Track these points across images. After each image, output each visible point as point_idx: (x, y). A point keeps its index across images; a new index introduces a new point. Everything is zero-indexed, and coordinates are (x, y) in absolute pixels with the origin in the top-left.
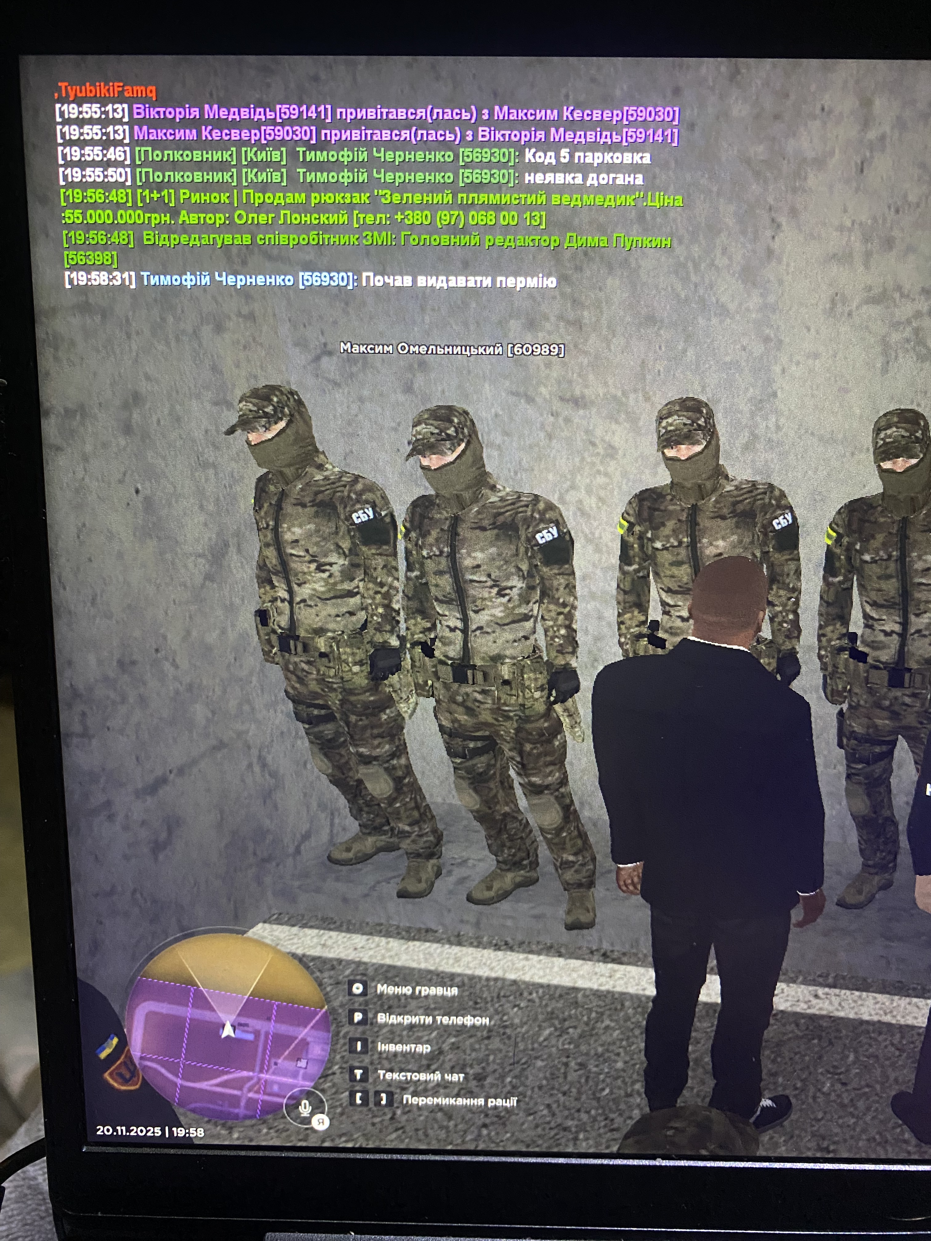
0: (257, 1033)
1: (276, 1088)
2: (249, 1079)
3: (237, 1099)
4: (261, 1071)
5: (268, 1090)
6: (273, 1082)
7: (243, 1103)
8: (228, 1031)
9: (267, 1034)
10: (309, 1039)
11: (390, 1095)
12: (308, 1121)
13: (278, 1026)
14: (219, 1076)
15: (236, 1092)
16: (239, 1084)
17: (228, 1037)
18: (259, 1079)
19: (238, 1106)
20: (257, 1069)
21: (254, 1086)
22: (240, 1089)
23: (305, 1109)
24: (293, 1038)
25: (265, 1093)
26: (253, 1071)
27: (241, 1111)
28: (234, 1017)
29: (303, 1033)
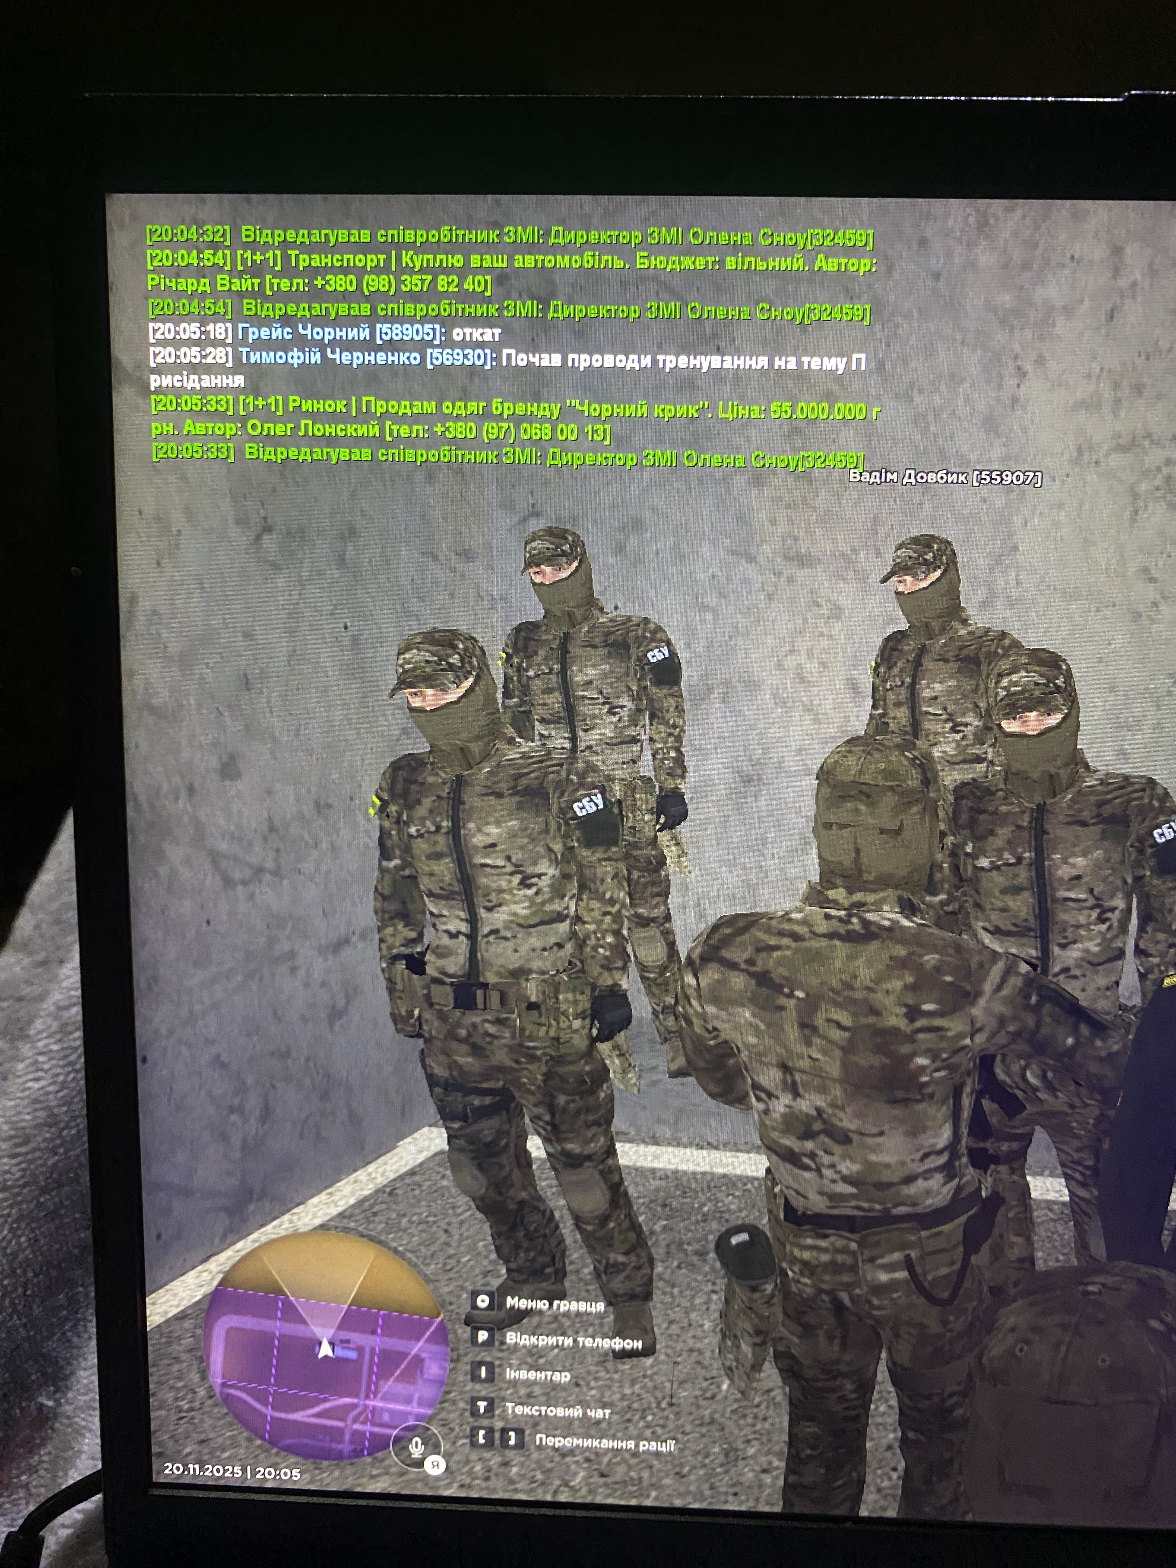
0: (360, 1350)
1: (386, 1417)
2: (354, 1406)
3: (341, 1431)
4: (367, 1397)
5: (377, 1420)
6: (382, 1409)
7: (347, 1437)
8: (325, 1350)
9: (373, 1350)
10: (424, 1355)
11: (520, 1432)
12: (420, 1463)
13: (386, 1339)
14: (318, 1404)
15: (340, 1424)
16: (341, 1413)
17: (326, 1357)
18: (366, 1407)
19: (341, 1441)
20: (363, 1394)
21: (361, 1413)
22: (343, 1419)
23: (416, 1449)
24: (404, 1355)
25: (373, 1424)
26: (356, 1396)
27: (346, 1447)
28: (332, 1331)
29: (416, 1348)
